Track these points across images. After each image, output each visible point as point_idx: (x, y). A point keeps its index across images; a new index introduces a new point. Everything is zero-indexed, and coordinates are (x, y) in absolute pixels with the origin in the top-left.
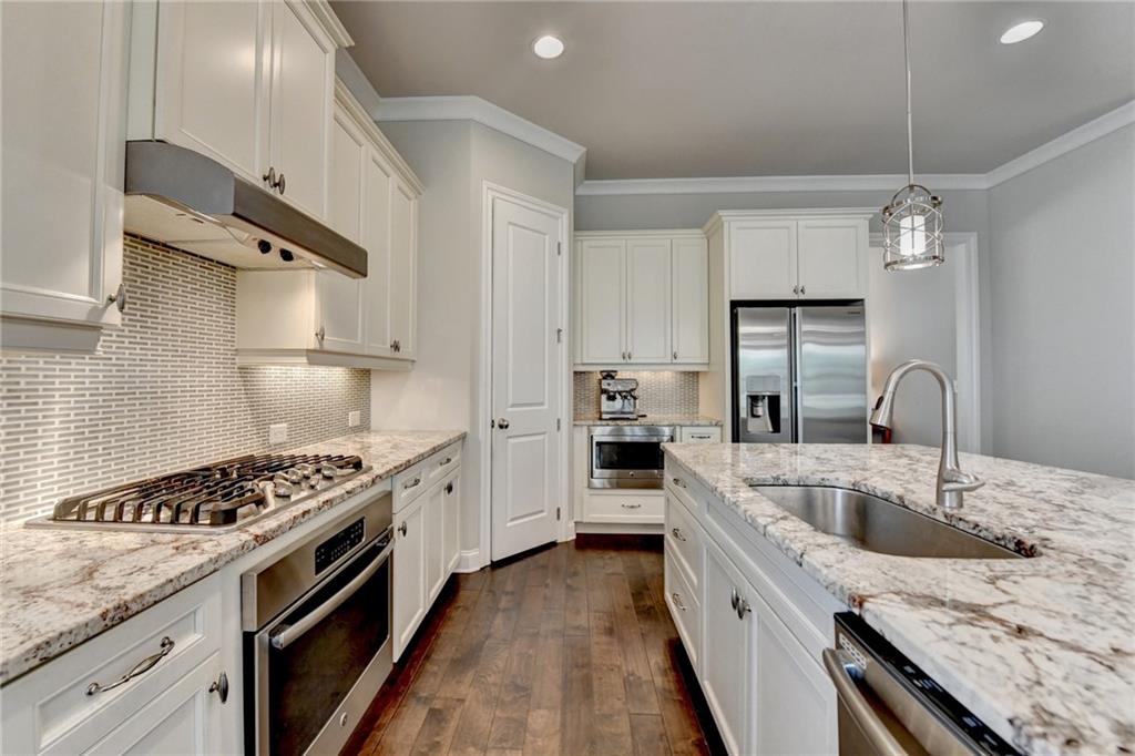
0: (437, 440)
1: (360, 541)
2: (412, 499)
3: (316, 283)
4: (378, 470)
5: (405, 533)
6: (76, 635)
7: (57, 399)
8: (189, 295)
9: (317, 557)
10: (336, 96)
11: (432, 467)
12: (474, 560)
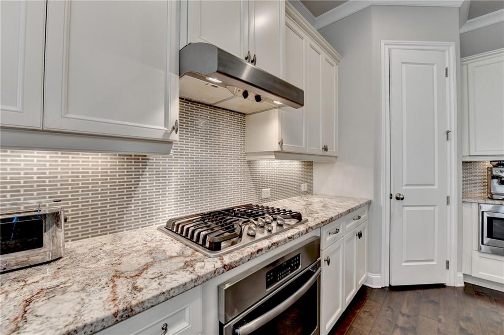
0: (351, 205)
1: (298, 268)
2: (334, 241)
3: (279, 116)
4: (311, 223)
5: (329, 263)
6: (95, 326)
7: (173, 175)
8: (225, 129)
9: (267, 278)
10: (286, 12)
11: (348, 222)
12: (377, 281)
